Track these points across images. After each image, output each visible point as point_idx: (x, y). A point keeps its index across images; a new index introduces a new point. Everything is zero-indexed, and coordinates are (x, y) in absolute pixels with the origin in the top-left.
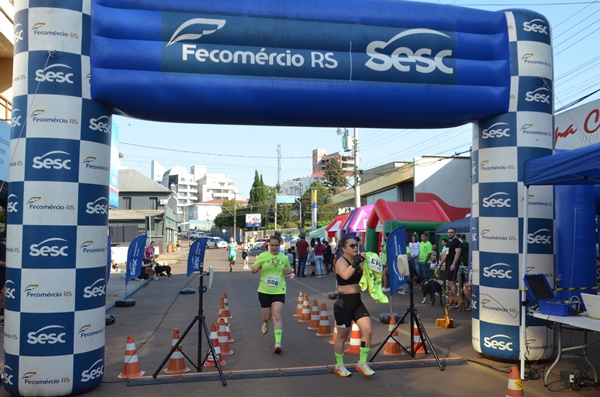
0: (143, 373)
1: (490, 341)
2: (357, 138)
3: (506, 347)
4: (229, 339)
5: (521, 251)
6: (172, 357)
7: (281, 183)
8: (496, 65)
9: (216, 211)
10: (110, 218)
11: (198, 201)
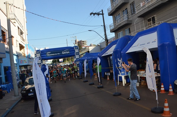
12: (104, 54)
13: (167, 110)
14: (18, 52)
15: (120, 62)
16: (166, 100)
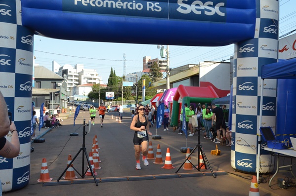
0: (51, 179)
1: (240, 162)
2: (168, 51)
3: (249, 166)
4: (99, 160)
5: (259, 114)
6: (67, 170)
7: (125, 75)
8: (248, 12)
9: (89, 90)
10: (33, 93)
11: (79, 84)
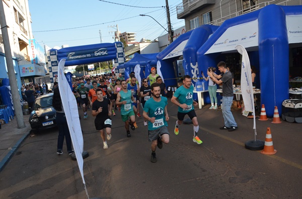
8: (114, 52)
12: (168, 56)
13: (269, 144)
14: (17, 53)
15: (194, 69)
16: (269, 129)
